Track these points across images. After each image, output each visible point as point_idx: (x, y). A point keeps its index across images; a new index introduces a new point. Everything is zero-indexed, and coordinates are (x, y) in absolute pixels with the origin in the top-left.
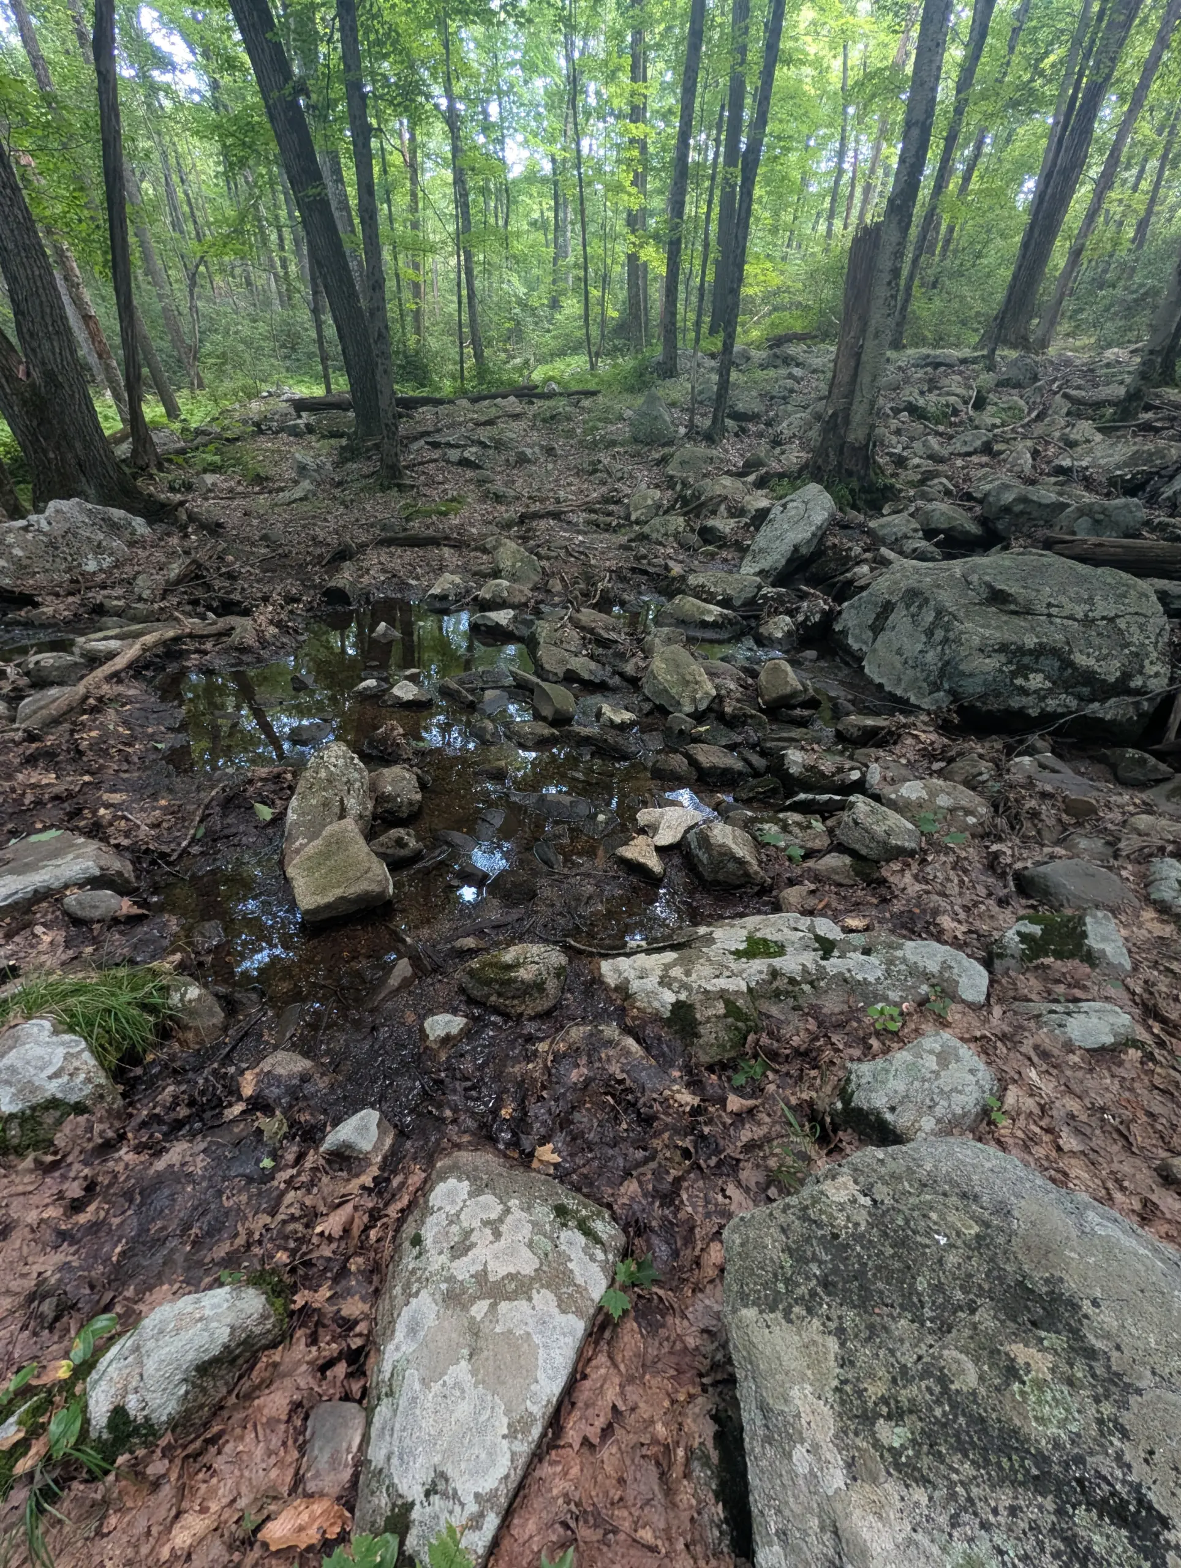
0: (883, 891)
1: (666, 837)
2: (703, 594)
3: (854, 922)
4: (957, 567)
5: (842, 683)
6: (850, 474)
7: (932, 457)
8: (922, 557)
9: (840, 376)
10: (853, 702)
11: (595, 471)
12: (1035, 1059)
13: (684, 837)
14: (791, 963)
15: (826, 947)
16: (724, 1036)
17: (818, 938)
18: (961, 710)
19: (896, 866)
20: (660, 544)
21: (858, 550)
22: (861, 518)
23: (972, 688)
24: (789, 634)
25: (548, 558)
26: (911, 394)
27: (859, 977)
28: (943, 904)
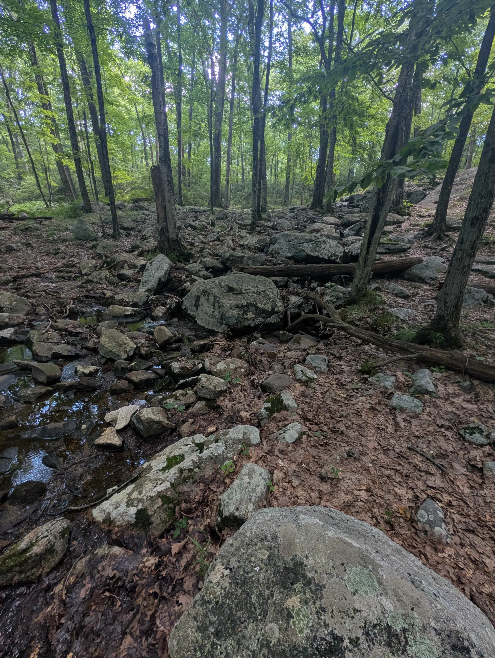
0: (220, 410)
1: (121, 424)
2: (122, 303)
3: (211, 429)
4: (217, 280)
5: (189, 329)
6: (174, 249)
7: (202, 242)
8: (206, 278)
9: (160, 215)
10: (195, 336)
11: (57, 253)
12: (280, 455)
13: (131, 420)
14: (187, 463)
15: (200, 447)
16: (164, 516)
17: (197, 445)
18: (232, 330)
19: (222, 398)
20: (99, 283)
21: (184, 277)
22: (183, 265)
23: (232, 321)
24: (165, 313)
25: (34, 297)
26: (190, 221)
27: (216, 454)
28: (240, 407)
